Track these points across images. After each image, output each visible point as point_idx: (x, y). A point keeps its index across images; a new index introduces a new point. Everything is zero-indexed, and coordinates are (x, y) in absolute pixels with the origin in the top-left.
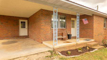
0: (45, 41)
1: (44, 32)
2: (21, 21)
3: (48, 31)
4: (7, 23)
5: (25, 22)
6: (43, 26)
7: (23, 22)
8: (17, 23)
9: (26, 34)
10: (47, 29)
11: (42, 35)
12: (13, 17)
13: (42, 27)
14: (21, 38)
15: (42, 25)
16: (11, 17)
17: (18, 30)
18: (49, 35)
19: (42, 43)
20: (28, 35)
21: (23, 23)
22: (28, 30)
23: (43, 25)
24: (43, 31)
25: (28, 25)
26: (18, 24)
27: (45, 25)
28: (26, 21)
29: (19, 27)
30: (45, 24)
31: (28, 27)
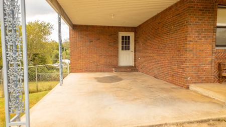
0: (195, 83)
1: (195, 58)
2: (121, 34)
3: (204, 55)
4: (99, 41)
5: (129, 37)
6: (191, 43)
7: (126, 37)
8: (115, 40)
9: (132, 64)
10: (203, 51)
11: (188, 67)
12: (108, 27)
13: (190, 46)
14: (123, 70)
15: (188, 39)
16: (104, 27)
17: (117, 55)
18: (208, 67)
19: (188, 88)
20: (135, 66)
21: (126, 40)
22: (135, 55)
23: (191, 39)
24: (192, 56)
25: (135, 44)
26: (116, 43)
27: (197, 39)
28: (132, 35)
29: (118, 48)
30: (197, 37)
31: (135, 48)
